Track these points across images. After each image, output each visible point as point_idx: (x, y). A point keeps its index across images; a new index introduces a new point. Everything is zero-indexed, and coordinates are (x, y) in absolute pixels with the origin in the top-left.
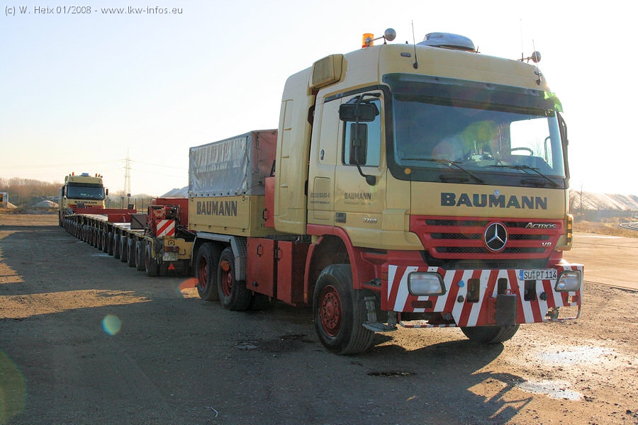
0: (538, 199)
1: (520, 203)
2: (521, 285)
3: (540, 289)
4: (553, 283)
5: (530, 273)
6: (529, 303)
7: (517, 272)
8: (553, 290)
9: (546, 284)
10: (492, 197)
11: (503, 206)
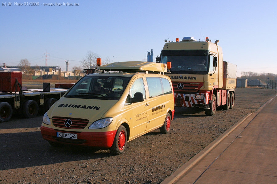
0: (193, 77)
1: (188, 78)
2: (185, 97)
3: (190, 99)
4: (194, 98)
5: (187, 95)
6: (187, 102)
7: (183, 94)
8: (194, 99)
9: (192, 98)
10: (179, 77)
11: (182, 79)
